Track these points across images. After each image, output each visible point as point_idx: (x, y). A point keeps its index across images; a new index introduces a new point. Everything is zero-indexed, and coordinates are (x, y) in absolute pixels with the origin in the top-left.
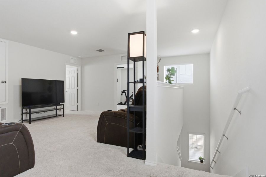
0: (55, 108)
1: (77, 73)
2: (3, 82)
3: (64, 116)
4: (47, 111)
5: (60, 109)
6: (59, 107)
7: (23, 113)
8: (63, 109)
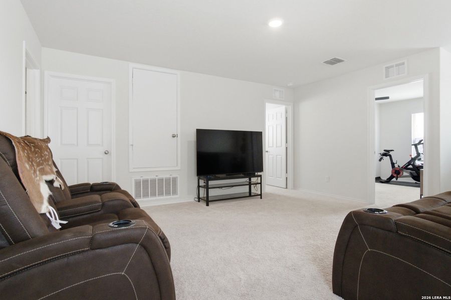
0: (248, 180)
1: (287, 118)
2: (174, 136)
3: (261, 198)
4: (233, 186)
5: (256, 184)
6: (254, 180)
7: (199, 186)
8: (261, 183)
